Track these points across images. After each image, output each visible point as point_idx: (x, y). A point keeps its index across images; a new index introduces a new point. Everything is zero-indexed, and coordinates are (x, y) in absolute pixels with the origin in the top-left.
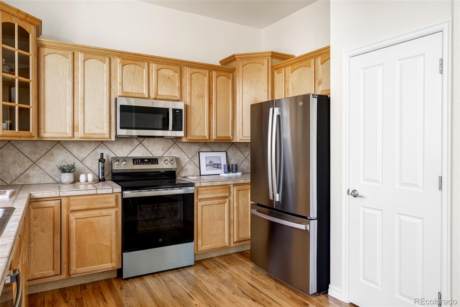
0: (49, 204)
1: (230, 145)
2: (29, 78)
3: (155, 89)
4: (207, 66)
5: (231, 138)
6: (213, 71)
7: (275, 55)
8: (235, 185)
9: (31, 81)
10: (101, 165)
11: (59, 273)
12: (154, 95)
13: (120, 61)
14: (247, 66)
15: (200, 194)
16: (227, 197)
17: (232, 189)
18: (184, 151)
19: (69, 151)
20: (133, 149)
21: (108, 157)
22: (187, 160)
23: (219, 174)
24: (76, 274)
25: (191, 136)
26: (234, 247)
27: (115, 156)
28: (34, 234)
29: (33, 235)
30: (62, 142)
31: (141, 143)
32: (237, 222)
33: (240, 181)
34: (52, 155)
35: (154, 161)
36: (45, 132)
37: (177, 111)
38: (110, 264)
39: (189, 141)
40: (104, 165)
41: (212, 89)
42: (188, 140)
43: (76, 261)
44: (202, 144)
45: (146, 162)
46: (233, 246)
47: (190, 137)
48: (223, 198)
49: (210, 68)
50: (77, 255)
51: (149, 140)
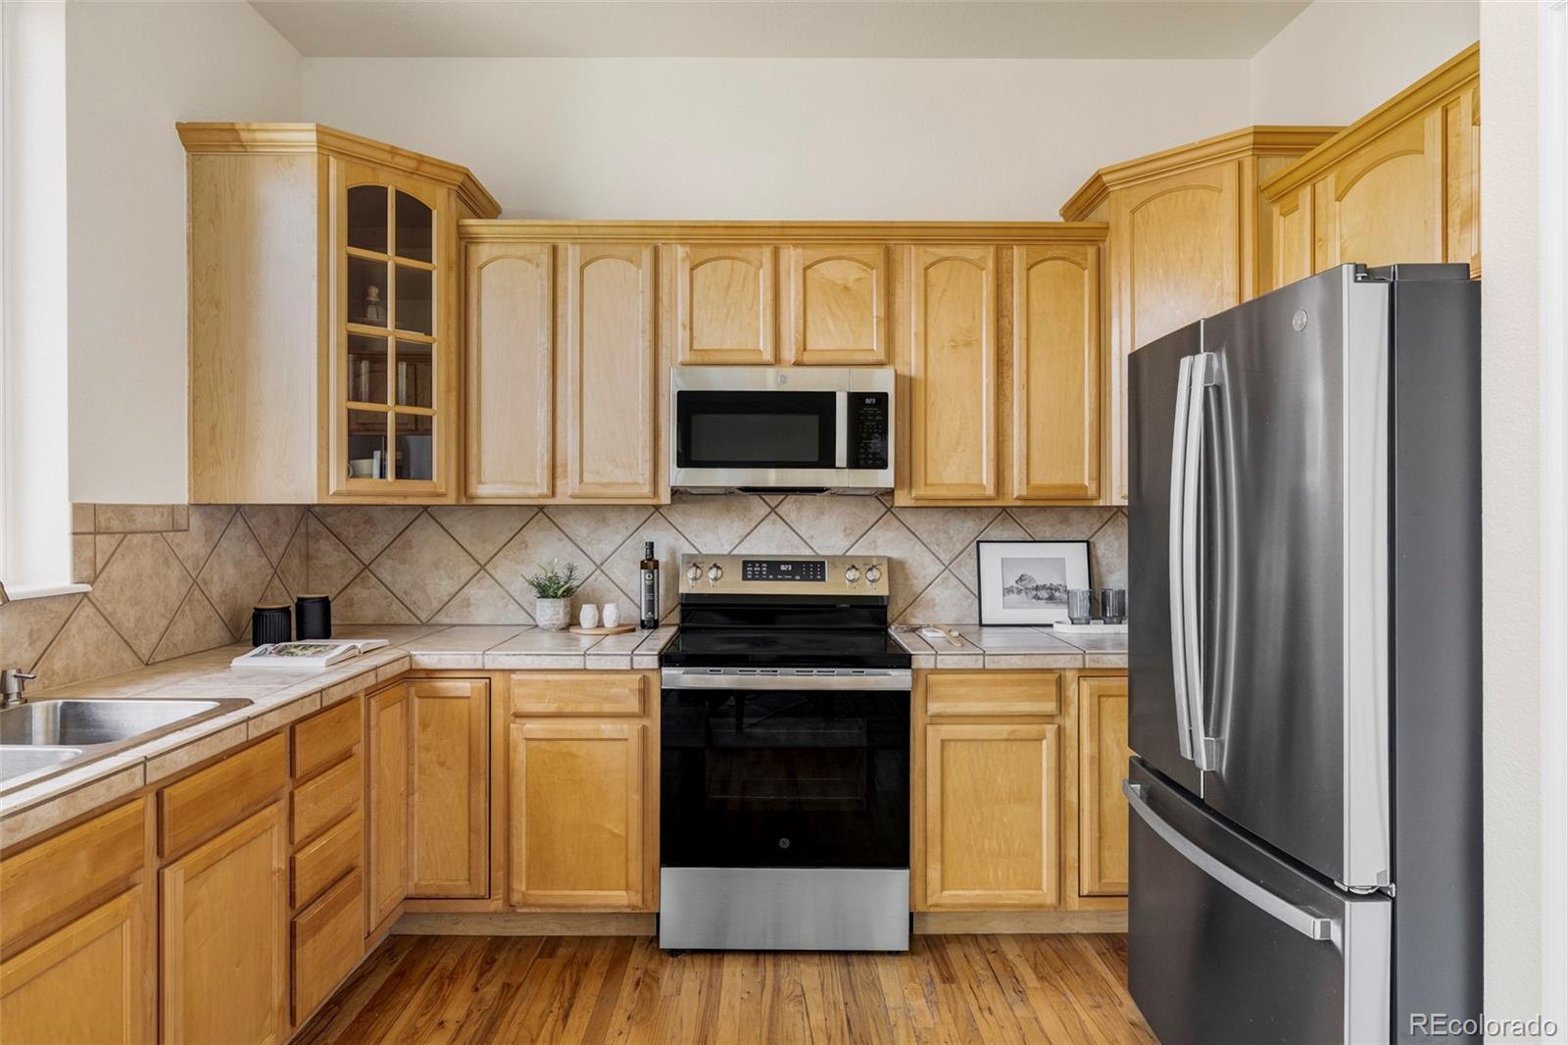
0: (457, 688)
1: (1107, 516)
2: (429, 333)
3: (796, 332)
4: (990, 232)
5: (1092, 491)
6: (1015, 247)
7: (1269, 139)
8: (1084, 673)
9: (435, 340)
10: (646, 579)
11: (483, 892)
12: (794, 352)
13: (685, 254)
14: (1152, 206)
15: (937, 697)
16: (1052, 716)
17: (1074, 686)
18: (924, 537)
19: (567, 536)
20: (749, 530)
21: (673, 553)
22: (934, 569)
23: (1051, 626)
24: (526, 905)
25: (926, 484)
26: (1078, 912)
27: (697, 553)
28: (422, 771)
29: (420, 773)
30: (550, 510)
31: (773, 510)
32: (1096, 817)
33: (1106, 658)
34: (523, 546)
35: (812, 569)
36: (480, 482)
37: (868, 401)
38: (623, 893)
39: (920, 504)
40: (653, 579)
41: (1010, 314)
42: (917, 499)
43: (529, 867)
44: (992, 514)
45: (786, 572)
46: (1077, 909)
47: (923, 487)
48: (1031, 719)
49: (1002, 237)
50: (529, 847)
51: (801, 503)
